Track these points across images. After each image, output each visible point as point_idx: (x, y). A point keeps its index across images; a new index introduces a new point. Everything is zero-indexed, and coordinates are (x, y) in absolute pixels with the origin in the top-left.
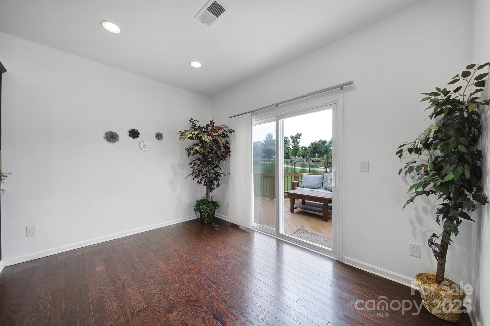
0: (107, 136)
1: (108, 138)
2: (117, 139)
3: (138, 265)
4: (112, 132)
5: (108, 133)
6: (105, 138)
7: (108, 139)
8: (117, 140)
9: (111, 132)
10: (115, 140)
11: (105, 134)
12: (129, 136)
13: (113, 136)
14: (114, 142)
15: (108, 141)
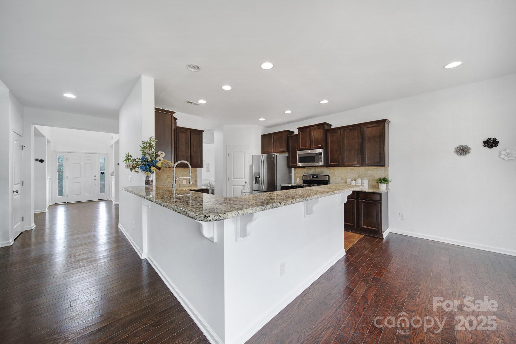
0: (457, 150)
1: (458, 151)
2: (468, 151)
3: (482, 274)
4: (463, 146)
5: (458, 147)
6: (455, 153)
7: (459, 153)
8: (469, 153)
9: (461, 146)
10: (466, 153)
11: (455, 148)
12: (483, 147)
13: (463, 149)
14: (465, 155)
15: (459, 155)
